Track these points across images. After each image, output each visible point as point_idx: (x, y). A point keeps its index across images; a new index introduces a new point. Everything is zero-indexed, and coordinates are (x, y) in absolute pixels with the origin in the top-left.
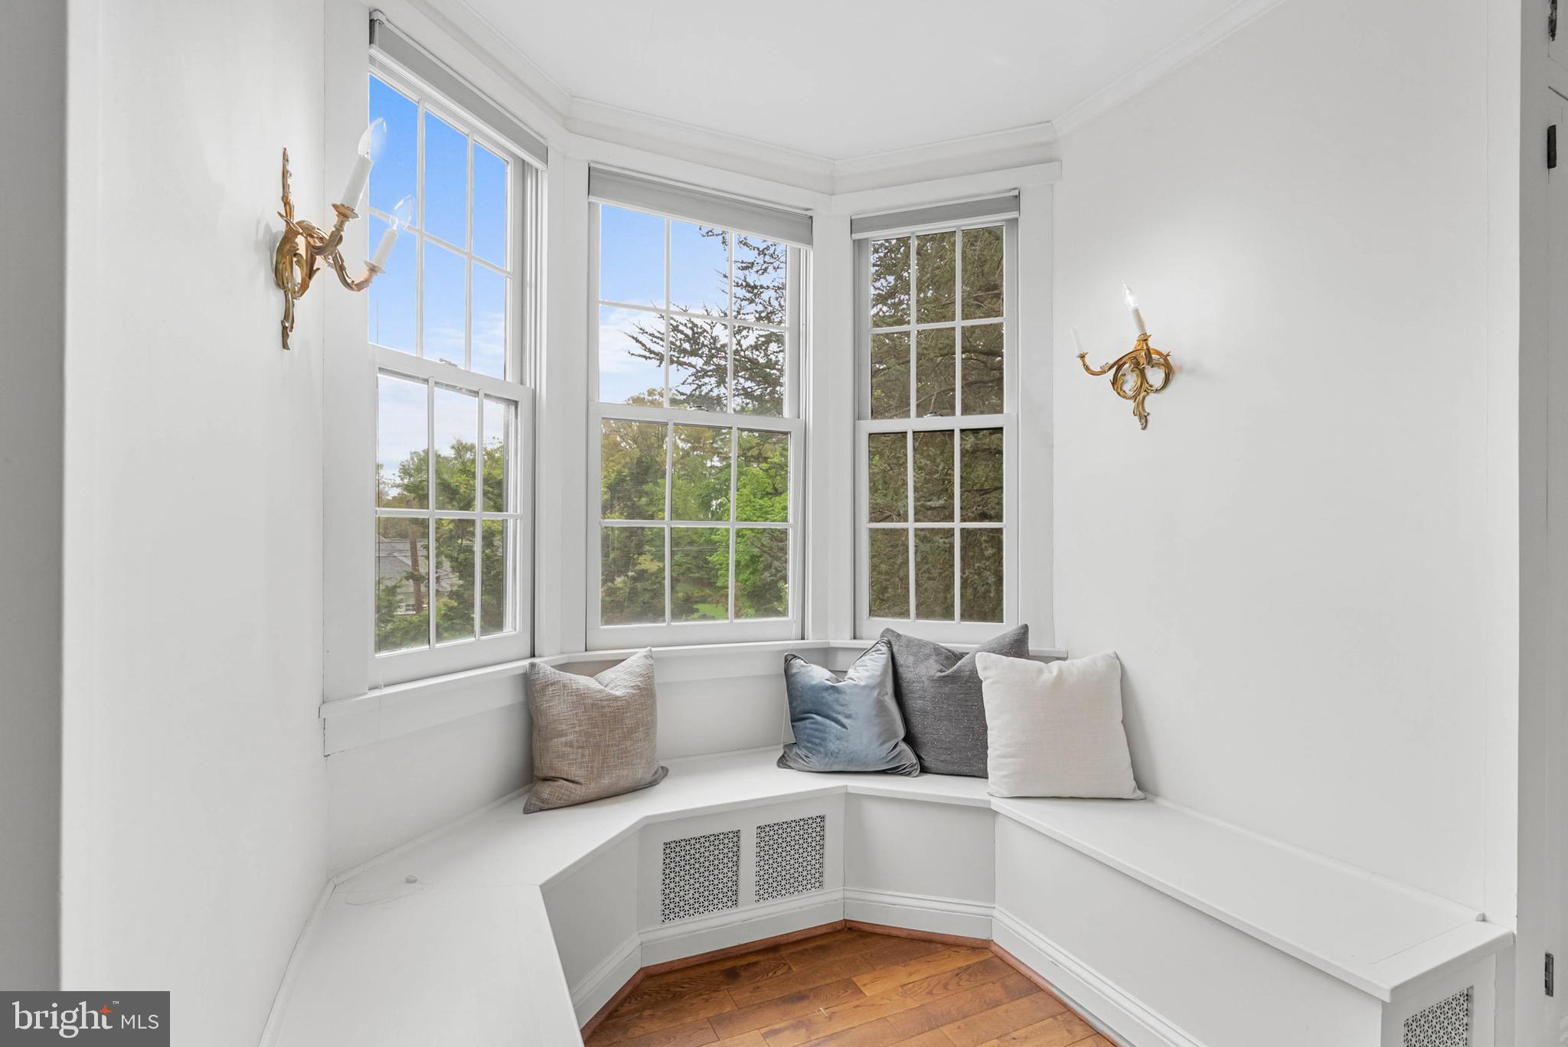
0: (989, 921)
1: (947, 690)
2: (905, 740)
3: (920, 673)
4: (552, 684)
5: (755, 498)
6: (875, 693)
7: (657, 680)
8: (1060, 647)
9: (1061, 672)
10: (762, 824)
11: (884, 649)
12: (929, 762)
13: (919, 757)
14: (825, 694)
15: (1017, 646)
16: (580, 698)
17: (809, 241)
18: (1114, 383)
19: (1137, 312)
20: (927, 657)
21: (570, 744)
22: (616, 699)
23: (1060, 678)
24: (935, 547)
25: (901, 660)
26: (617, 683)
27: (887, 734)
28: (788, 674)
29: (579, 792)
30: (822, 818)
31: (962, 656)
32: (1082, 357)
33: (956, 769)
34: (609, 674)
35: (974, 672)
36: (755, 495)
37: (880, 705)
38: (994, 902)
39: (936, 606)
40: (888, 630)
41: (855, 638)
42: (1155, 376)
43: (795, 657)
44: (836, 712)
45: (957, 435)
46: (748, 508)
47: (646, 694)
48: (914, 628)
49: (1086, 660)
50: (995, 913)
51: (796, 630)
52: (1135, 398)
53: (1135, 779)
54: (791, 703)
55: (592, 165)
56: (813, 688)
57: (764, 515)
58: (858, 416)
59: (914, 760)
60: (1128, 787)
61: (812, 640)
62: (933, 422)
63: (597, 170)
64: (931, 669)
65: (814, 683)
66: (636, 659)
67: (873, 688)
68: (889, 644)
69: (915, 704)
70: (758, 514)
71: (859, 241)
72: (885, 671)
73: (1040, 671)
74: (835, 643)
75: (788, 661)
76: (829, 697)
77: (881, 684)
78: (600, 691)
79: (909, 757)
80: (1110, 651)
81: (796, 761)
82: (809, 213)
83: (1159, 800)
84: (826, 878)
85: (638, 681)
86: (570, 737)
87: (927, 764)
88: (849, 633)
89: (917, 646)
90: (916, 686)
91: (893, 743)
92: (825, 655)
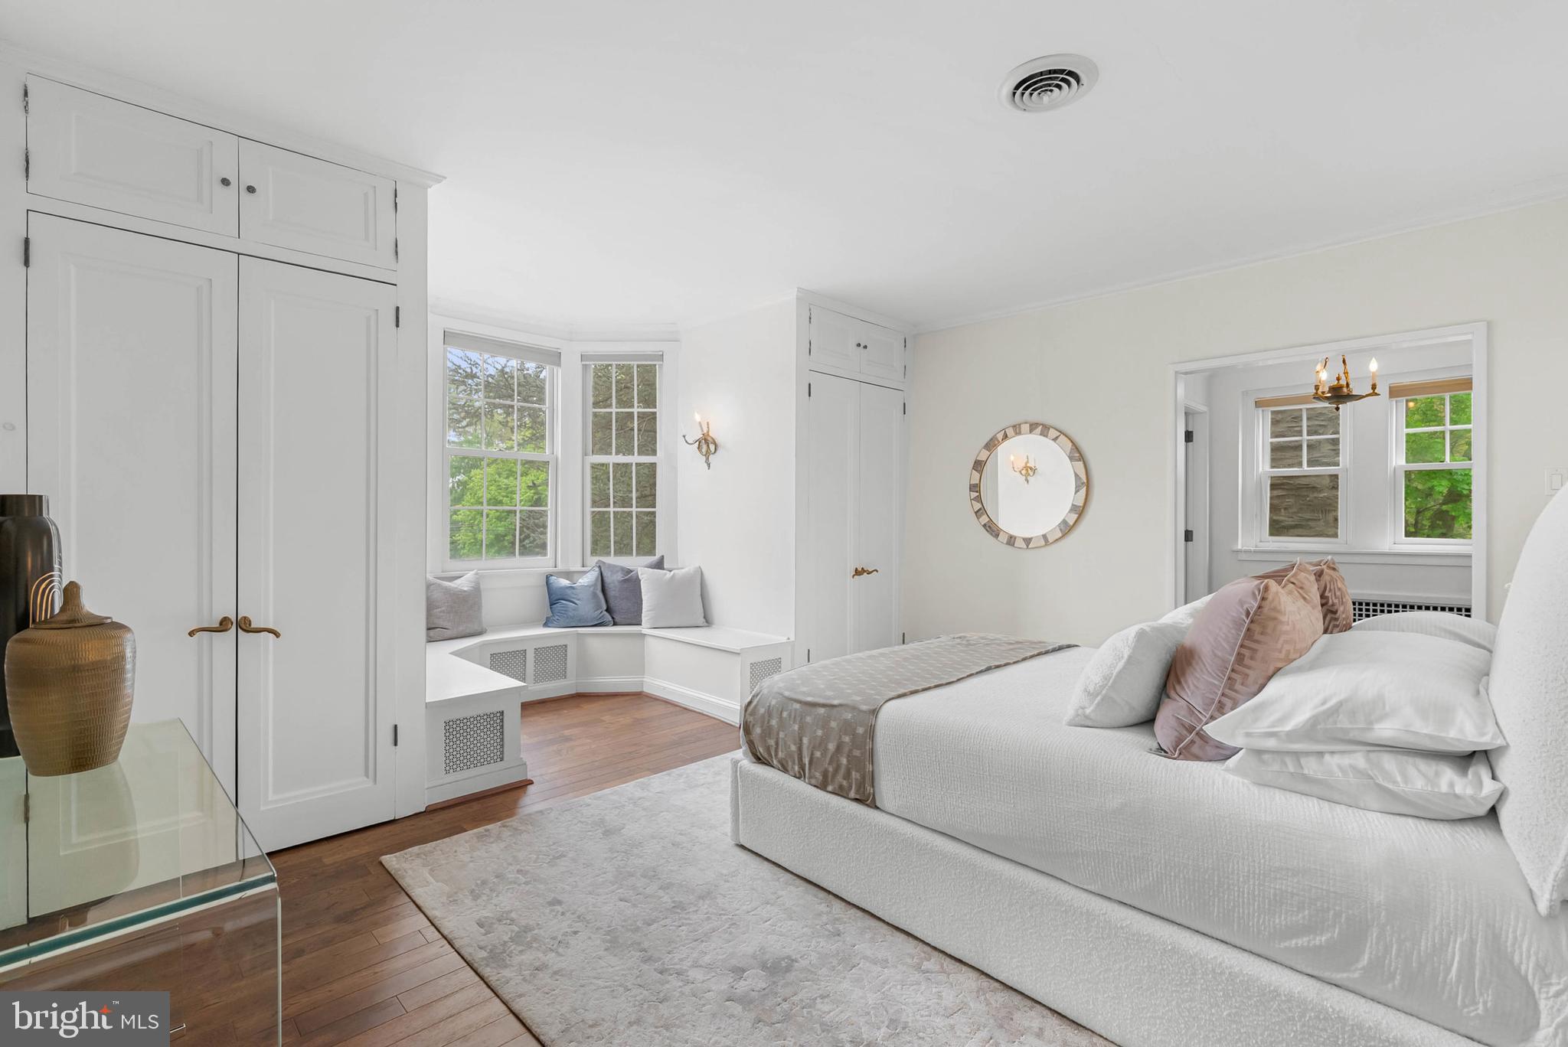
0: (642, 683)
1: (625, 586)
2: (607, 610)
3: (612, 579)
4: (433, 584)
5: (500, 477)
6: (592, 589)
7: (482, 587)
8: (680, 566)
9: (674, 574)
10: (537, 647)
11: (597, 569)
12: (617, 619)
13: (613, 618)
14: (567, 590)
15: (659, 565)
16: (448, 591)
17: (559, 365)
18: (698, 448)
19: (700, 423)
20: (618, 571)
21: (443, 612)
22: (465, 591)
23: (674, 575)
24: (623, 519)
25: (605, 574)
26: (463, 584)
27: (598, 607)
28: (548, 583)
29: (448, 633)
30: (566, 646)
31: (632, 571)
32: (684, 436)
33: (629, 621)
34: (458, 581)
35: (638, 576)
36: (499, 474)
37: (595, 595)
38: (644, 675)
39: (623, 549)
40: (599, 561)
41: (583, 567)
42: (712, 447)
43: (552, 575)
44: (574, 598)
45: (634, 464)
46: (493, 488)
47: (476, 592)
48: (612, 560)
49: (686, 570)
50: (645, 679)
51: (552, 563)
52: (705, 455)
53: (704, 618)
54: (549, 598)
55: (446, 330)
56: (561, 588)
57: (509, 495)
58: (585, 454)
59: (611, 619)
60: (701, 621)
61: (560, 567)
62: (622, 459)
63: (448, 332)
64: (619, 576)
65: (561, 585)
66: (470, 575)
67: (592, 586)
68: (600, 567)
69: (611, 593)
70: (504, 494)
71: (586, 365)
72: (597, 580)
73: (666, 574)
74: (572, 569)
75: (547, 577)
76: (569, 592)
77: (595, 585)
78: (456, 588)
79: (608, 617)
80: (697, 565)
81: (553, 623)
82: (559, 351)
83: (714, 626)
84: (568, 675)
85: (473, 584)
86: (443, 609)
87: (616, 620)
88: (579, 563)
89: (611, 567)
90: (611, 586)
91: (600, 611)
92: (568, 575)
